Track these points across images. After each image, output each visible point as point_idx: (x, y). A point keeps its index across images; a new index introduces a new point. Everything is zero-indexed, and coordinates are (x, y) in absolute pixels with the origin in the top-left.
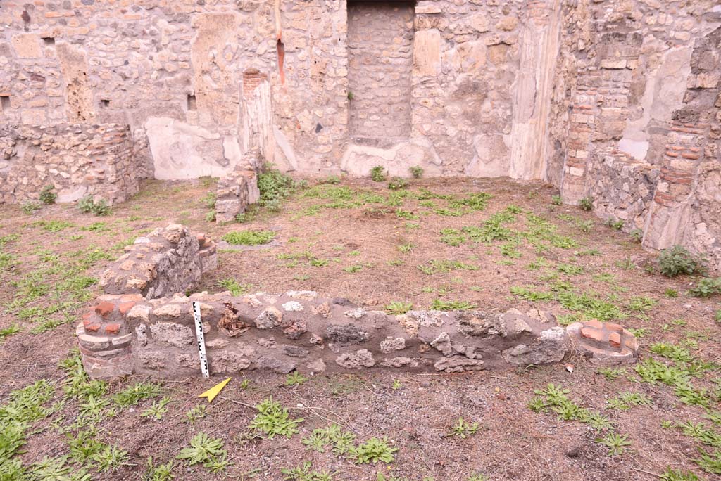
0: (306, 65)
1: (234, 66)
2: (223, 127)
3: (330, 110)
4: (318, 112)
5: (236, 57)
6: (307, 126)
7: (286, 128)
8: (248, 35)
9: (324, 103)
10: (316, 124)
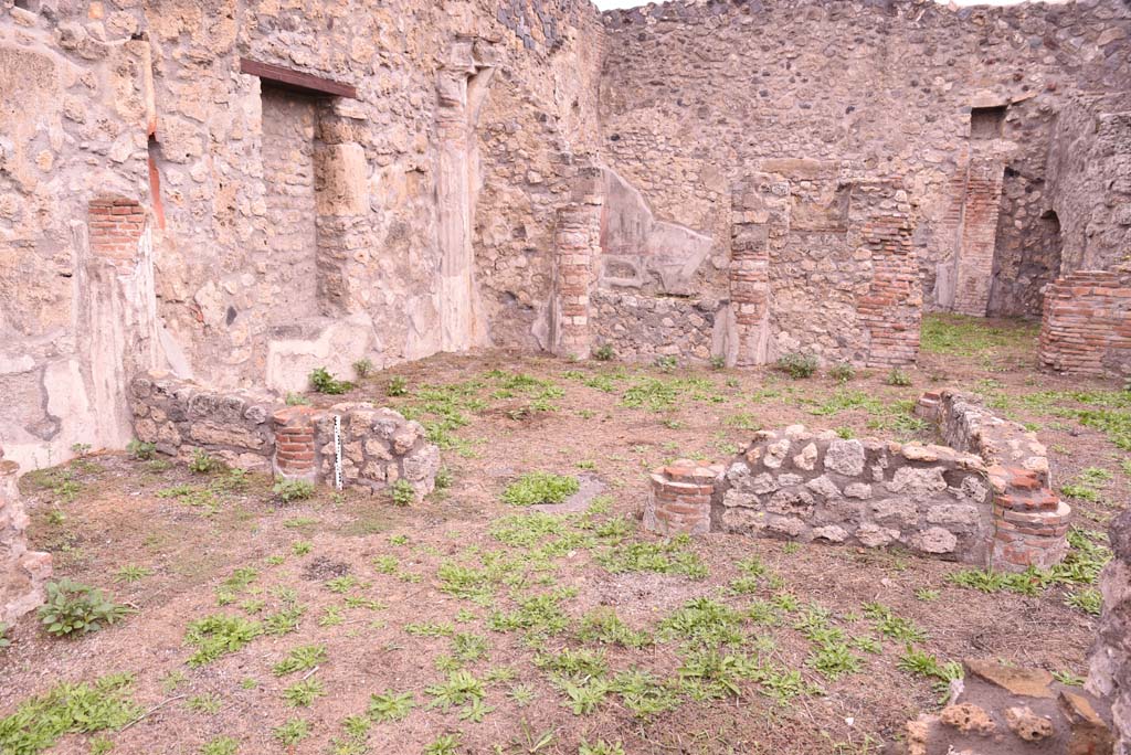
0: (207, 191)
1: (55, 185)
2: (37, 337)
3: (247, 278)
4: (231, 285)
5: (60, 162)
6: (214, 314)
7: (175, 323)
8: (88, 113)
9: (238, 266)
10: (227, 308)
